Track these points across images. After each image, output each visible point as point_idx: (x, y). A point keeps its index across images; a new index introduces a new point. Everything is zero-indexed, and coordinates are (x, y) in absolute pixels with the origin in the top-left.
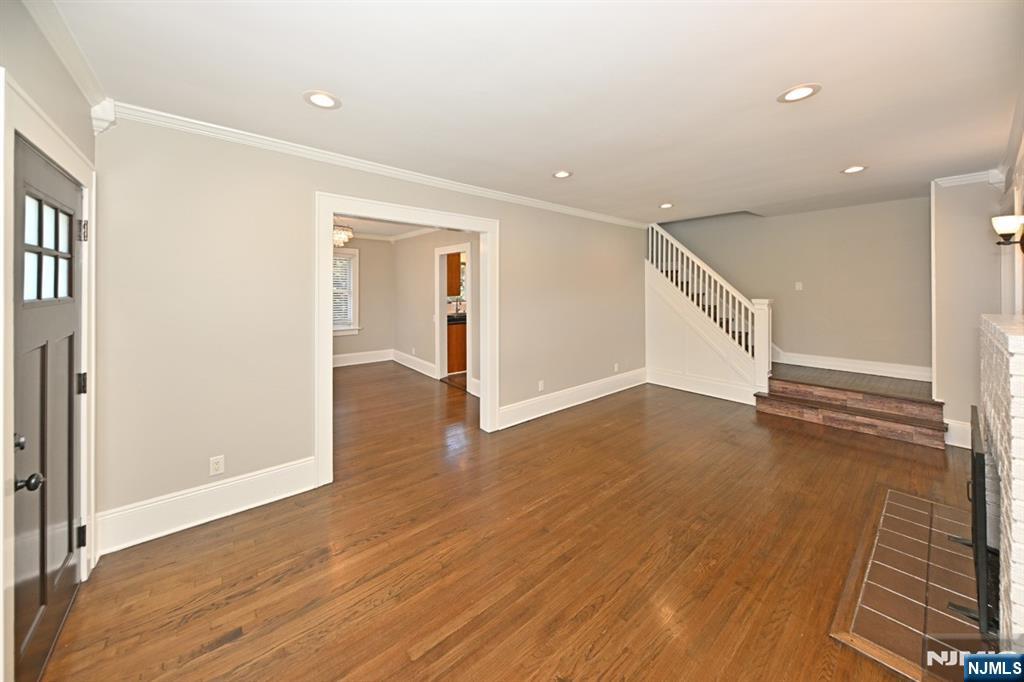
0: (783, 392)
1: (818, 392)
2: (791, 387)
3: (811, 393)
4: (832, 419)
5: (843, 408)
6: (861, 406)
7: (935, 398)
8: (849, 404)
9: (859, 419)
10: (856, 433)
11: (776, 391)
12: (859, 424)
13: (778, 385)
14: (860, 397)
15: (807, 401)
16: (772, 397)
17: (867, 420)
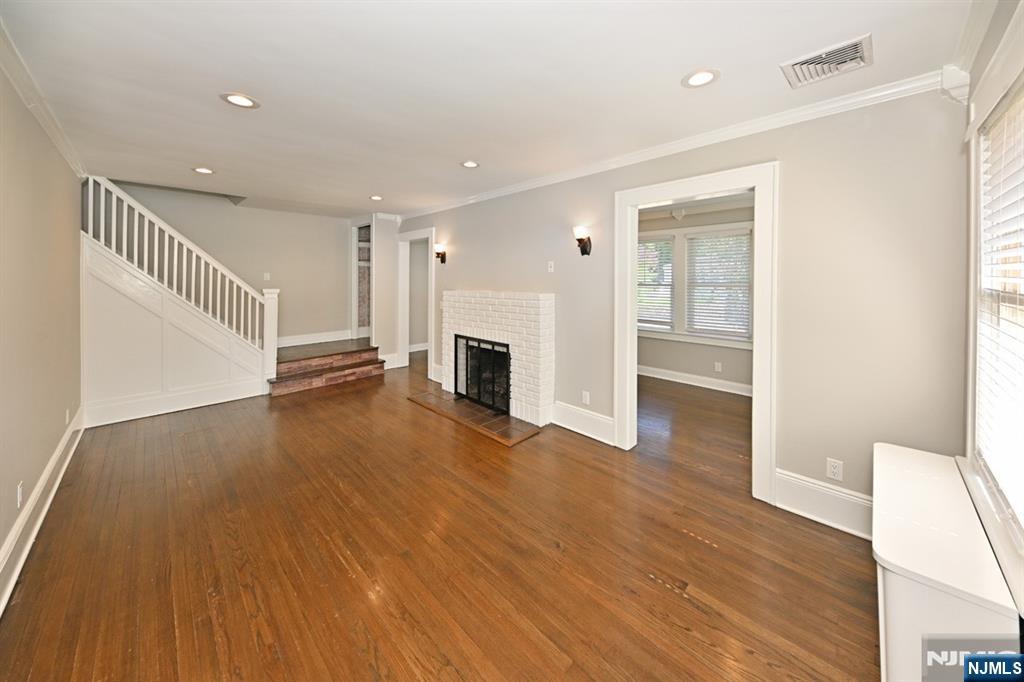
0: (289, 372)
1: (314, 362)
2: (295, 365)
3: (310, 366)
4: (331, 379)
5: (332, 369)
6: (341, 363)
7: (374, 344)
8: (335, 364)
9: (347, 372)
10: (346, 382)
11: (282, 373)
12: (345, 376)
13: (284, 367)
14: (340, 357)
15: (310, 372)
16: (280, 379)
17: (350, 371)
